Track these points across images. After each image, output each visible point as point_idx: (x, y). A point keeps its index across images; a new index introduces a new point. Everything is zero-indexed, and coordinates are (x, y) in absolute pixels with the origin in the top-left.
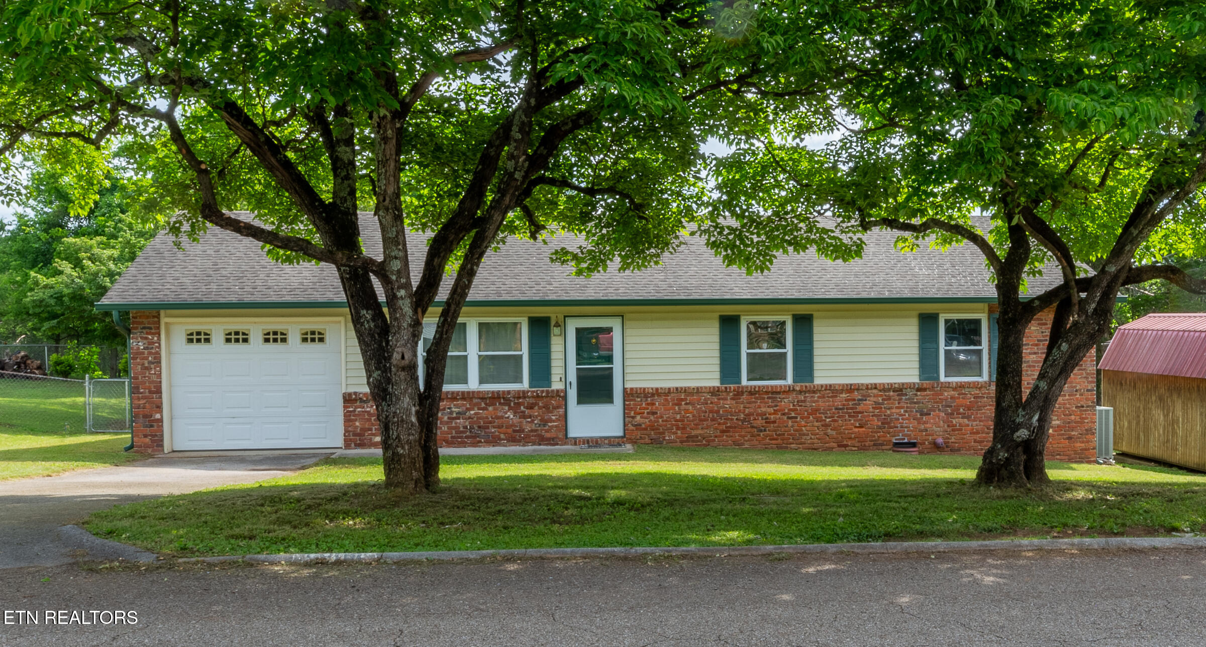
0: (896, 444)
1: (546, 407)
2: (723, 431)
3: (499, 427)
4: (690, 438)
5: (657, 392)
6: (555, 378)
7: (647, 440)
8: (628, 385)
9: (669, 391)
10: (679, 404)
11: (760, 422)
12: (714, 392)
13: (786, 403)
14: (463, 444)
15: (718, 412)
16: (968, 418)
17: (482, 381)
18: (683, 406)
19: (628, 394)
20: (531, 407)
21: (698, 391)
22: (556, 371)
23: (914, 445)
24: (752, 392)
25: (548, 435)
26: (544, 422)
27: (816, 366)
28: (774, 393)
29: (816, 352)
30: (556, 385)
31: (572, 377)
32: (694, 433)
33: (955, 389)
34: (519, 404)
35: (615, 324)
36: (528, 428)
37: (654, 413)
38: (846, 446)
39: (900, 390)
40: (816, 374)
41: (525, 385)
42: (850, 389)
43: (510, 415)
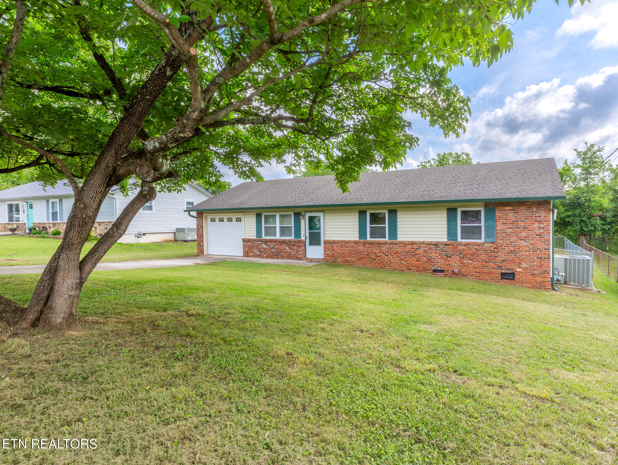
0: (434, 271)
1: (298, 246)
2: (359, 259)
3: (284, 252)
4: (347, 261)
5: (334, 242)
6: (302, 235)
7: (331, 261)
8: (326, 239)
9: (338, 242)
10: (342, 247)
11: (373, 256)
12: (355, 242)
13: (384, 248)
14: (274, 258)
15: (357, 251)
16: (472, 260)
17: (281, 236)
18: (344, 248)
19: (326, 242)
20: (293, 246)
21: (349, 242)
22: (303, 233)
23: (442, 271)
24: (371, 243)
25: (299, 256)
26: (298, 251)
27: (398, 233)
28: (379, 244)
29: (398, 226)
30: (303, 238)
31: (307, 235)
32: (348, 259)
33: (465, 245)
34: (290, 245)
35: (321, 215)
36: (293, 254)
37: (333, 250)
38: (411, 269)
39: (436, 245)
40: (398, 236)
41: (292, 238)
42: (412, 243)
43: (287, 248)
